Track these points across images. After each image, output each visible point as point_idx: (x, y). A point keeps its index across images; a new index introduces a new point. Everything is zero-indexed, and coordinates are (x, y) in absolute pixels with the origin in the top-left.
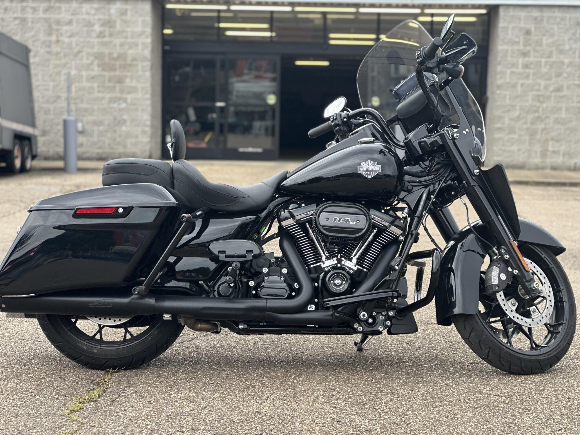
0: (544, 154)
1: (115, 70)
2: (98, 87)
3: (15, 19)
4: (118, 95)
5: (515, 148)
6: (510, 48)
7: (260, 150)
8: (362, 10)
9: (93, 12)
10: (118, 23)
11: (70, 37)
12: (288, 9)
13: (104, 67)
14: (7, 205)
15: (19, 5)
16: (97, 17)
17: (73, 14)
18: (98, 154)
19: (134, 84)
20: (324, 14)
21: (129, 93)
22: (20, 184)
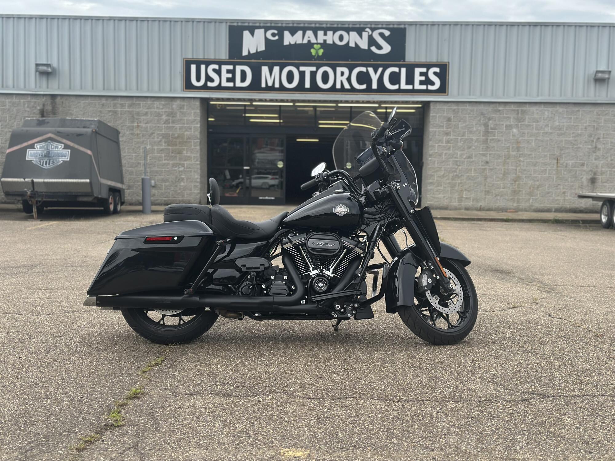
0: (460, 200)
1: (176, 145)
2: (165, 156)
3: (110, 111)
4: (178, 162)
5: (441, 196)
6: (437, 130)
7: (273, 198)
8: (340, 105)
9: (161, 107)
10: (178, 113)
11: (146, 123)
12: (291, 104)
13: (169, 143)
14: (104, 235)
15: (112, 102)
16: (163, 110)
17: (148, 109)
18: (165, 201)
19: (188, 155)
20: (315, 107)
21: (185, 160)
22: (113, 221)
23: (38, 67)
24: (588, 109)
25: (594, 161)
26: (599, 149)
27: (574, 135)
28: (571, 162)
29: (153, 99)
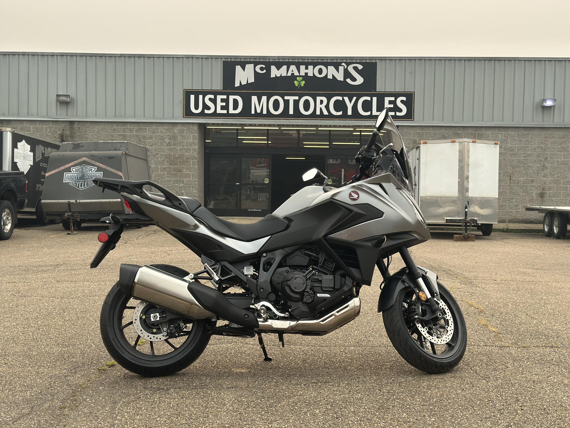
1: (177, 164)
4: (179, 179)
7: (260, 210)
8: (320, 129)
10: (179, 137)
11: (151, 146)
12: (277, 128)
13: (171, 163)
15: (122, 127)
16: (166, 134)
17: (153, 133)
19: (188, 172)
20: (298, 131)
21: (186, 178)
23: (58, 98)
24: (536, 132)
25: (543, 178)
26: (547, 168)
27: (524, 155)
28: (522, 179)
29: (158, 125)
